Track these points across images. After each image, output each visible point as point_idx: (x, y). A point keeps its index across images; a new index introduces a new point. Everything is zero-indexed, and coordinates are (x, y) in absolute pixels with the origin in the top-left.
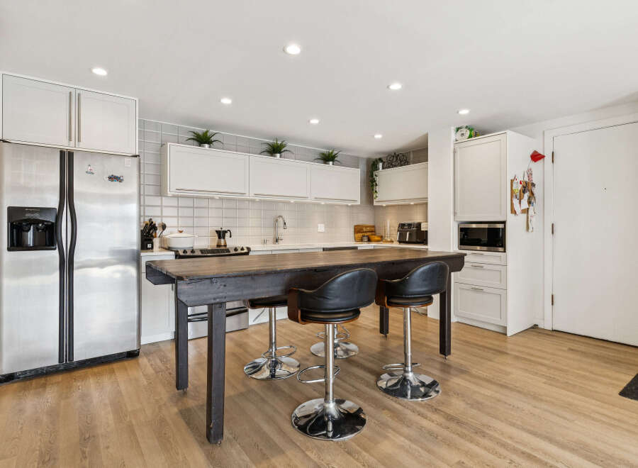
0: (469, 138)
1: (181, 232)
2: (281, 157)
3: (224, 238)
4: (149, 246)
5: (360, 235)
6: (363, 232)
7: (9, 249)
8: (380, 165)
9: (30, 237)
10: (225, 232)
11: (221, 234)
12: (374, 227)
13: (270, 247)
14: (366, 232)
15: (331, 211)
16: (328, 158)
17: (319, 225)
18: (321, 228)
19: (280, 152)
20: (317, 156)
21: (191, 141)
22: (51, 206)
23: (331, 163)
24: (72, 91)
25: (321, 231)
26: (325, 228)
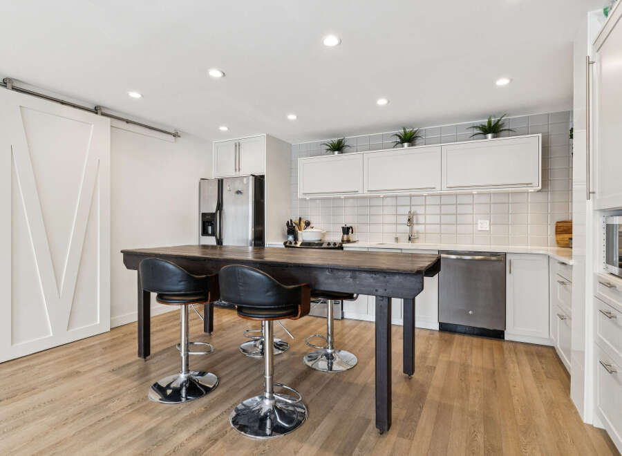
1: (312, 228)
3: (347, 234)
5: (567, 236)
7: (203, 235)
9: (210, 229)
10: (348, 228)
16: (489, 129)
17: (479, 221)
18: (484, 225)
19: (410, 141)
22: (214, 211)
23: (490, 136)
24: (237, 141)
25: (483, 229)
26: (490, 224)
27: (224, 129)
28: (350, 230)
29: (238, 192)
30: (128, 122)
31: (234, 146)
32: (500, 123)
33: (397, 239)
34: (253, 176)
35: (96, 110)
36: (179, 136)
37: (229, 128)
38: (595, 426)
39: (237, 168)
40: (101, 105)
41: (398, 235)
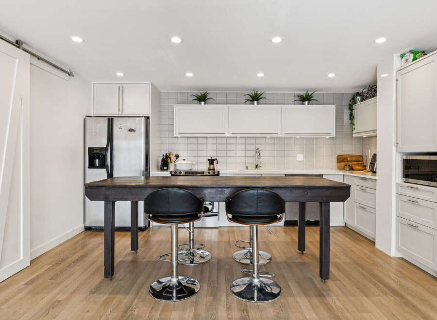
0: (413, 61)
1: (184, 160)
2: (258, 104)
3: (213, 164)
4: (165, 168)
5: (343, 164)
6: (348, 162)
7: (89, 168)
8: (359, 98)
9: (97, 162)
10: (214, 160)
11: (212, 162)
12: (361, 156)
13: (252, 171)
14: (351, 161)
15: (310, 143)
16: (306, 98)
17: (298, 155)
18: (300, 157)
19: (257, 100)
20: (297, 98)
21: (196, 101)
22: (105, 146)
23: (306, 103)
24: (120, 85)
25: (300, 160)
26: (304, 157)
27: (120, 74)
28: (215, 162)
29: (131, 130)
30: (39, 58)
31: (118, 89)
32: (313, 95)
33: (247, 168)
34: (145, 117)
35: (18, 44)
36: (73, 76)
37: (124, 75)
38: (397, 256)
39: (120, 109)
40: (22, 40)
41: (247, 165)
